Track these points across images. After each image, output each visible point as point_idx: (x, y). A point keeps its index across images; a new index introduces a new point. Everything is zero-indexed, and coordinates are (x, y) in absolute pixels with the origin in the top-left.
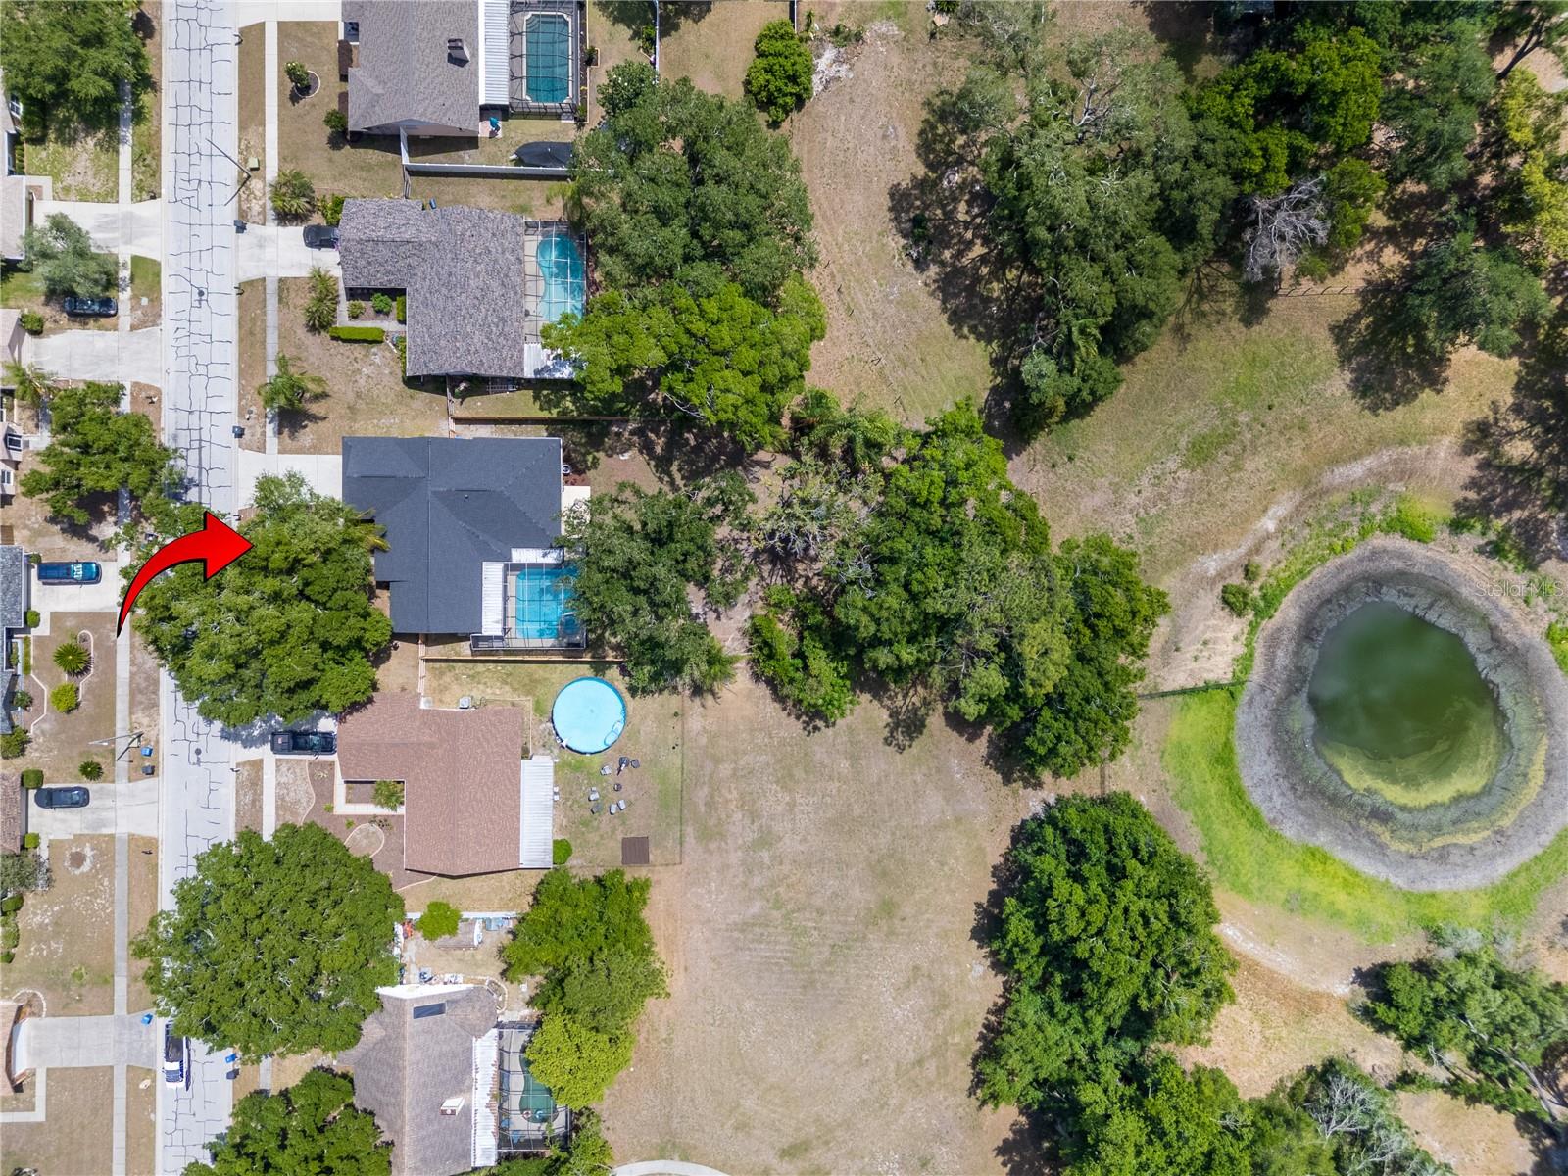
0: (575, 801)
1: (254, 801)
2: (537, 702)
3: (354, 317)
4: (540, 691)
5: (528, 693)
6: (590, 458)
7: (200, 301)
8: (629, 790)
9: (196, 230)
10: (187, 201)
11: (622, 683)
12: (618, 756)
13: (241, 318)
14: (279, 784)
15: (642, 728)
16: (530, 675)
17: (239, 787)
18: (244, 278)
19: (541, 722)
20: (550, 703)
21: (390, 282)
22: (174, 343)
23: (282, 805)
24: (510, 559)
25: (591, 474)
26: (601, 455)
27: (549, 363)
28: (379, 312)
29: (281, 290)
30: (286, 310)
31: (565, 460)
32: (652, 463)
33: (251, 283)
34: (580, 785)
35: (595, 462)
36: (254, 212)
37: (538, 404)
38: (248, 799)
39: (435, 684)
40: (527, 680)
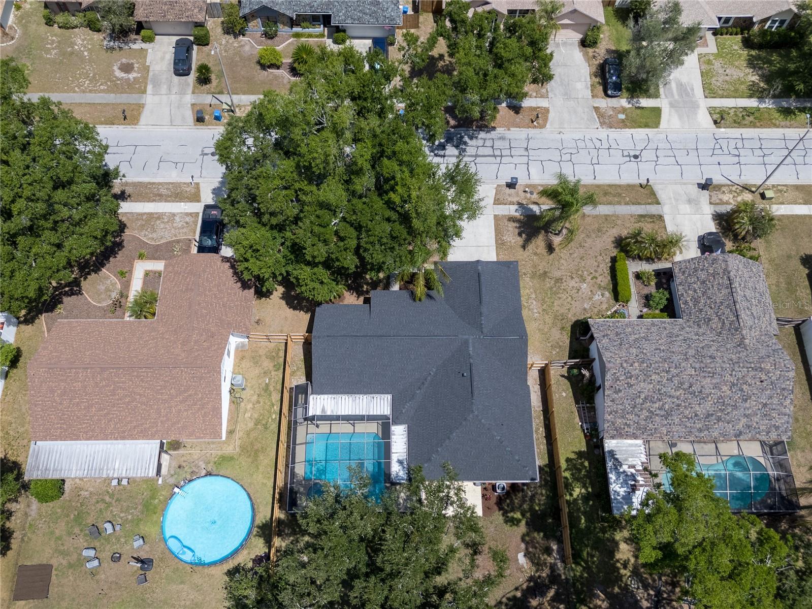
0: (109, 505)
1: (160, 195)
2: (232, 458)
3: (638, 276)
4: (244, 461)
5: (243, 448)
6: (518, 515)
7: (629, 156)
8: (110, 571)
9: (693, 154)
10: (718, 146)
11: (245, 559)
12: (155, 557)
13: (620, 186)
14: (174, 215)
15: (186, 587)
16: (263, 450)
17: (176, 185)
18: (657, 188)
19: (208, 463)
20: (227, 473)
21: (686, 303)
22: (587, 137)
23: (151, 218)
24: (396, 423)
25: (498, 517)
26: (522, 528)
27: (625, 467)
28: (648, 298)
29: (652, 216)
30: (632, 220)
31: (513, 486)
32: (519, 594)
33: (653, 194)
34: (127, 511)
35: (514, 522)
36: (721, 196)
37: (573, 456)
38: (163, 191)
39: (262, 352)
40: (258, 446)
